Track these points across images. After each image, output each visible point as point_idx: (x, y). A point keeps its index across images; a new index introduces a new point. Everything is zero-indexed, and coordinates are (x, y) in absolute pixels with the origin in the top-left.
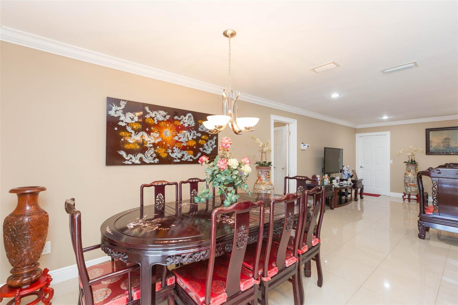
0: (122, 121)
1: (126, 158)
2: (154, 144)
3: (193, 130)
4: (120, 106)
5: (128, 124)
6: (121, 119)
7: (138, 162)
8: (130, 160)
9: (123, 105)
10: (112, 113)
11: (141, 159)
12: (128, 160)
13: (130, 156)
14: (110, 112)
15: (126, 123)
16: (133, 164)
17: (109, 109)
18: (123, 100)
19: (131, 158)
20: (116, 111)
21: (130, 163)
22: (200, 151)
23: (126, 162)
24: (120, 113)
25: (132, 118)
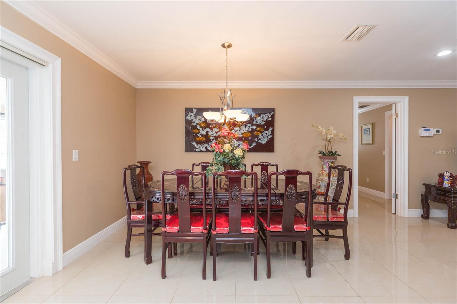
0: (194, 122)
1: (197, 147)
2: (215, 137)
3: (248, 124)
4: (193, 112)
5: (198, 124)
6: (193, 121)
7: (204, 149)
8: (199, 149)
9: (195, 111)
10: (188, 118)
11: (206, 148)
12: (198, 148)
13: (199, 145)
14: (187, 117)
15: (196, 123)
16: (201, 151)
17: (186, 115)
18: (195, 108)
19: (200, 147)
20: (190, 116)
21: (200, 150)
22: (255, 141)
23: (197, 150)
24: (193, 117)
25: (200, 119)
